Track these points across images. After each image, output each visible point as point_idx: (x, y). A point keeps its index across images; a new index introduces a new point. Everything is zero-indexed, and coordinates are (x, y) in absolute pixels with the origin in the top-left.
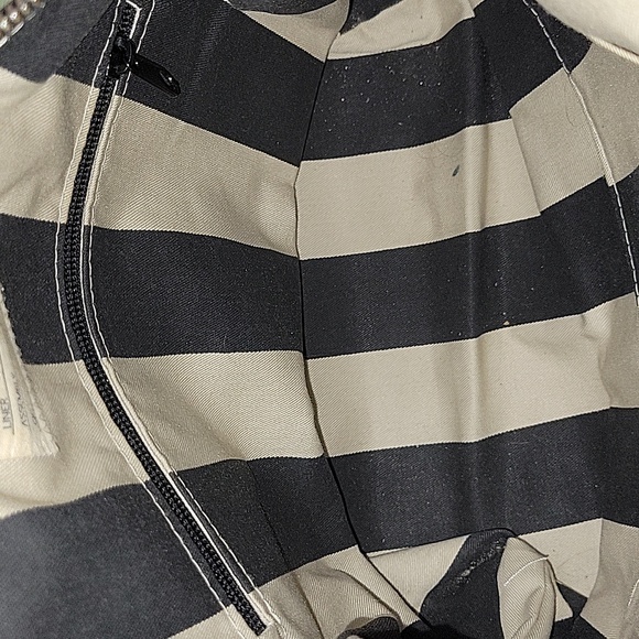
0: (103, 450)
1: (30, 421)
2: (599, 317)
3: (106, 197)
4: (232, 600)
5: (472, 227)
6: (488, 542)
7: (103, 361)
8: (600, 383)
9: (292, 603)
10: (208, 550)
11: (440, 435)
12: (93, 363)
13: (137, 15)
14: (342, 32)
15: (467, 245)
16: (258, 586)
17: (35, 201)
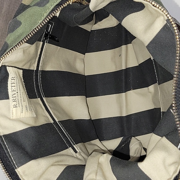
0: (44, 116)
1: (31, 110)
2: (151, 88)
3: (44, 64)
4: (71, 147)
5: (124, 68)
6: (128, 138)
7: (44, 98)
8: (152, 103)
9: (83, 148)
10: (66, 137)
11: (117, 115)
12: (42, 99)
13: (50, 26)
14: (94, 24)
15: (122, 72)
16: (76, 144)
17: (30, 66)
